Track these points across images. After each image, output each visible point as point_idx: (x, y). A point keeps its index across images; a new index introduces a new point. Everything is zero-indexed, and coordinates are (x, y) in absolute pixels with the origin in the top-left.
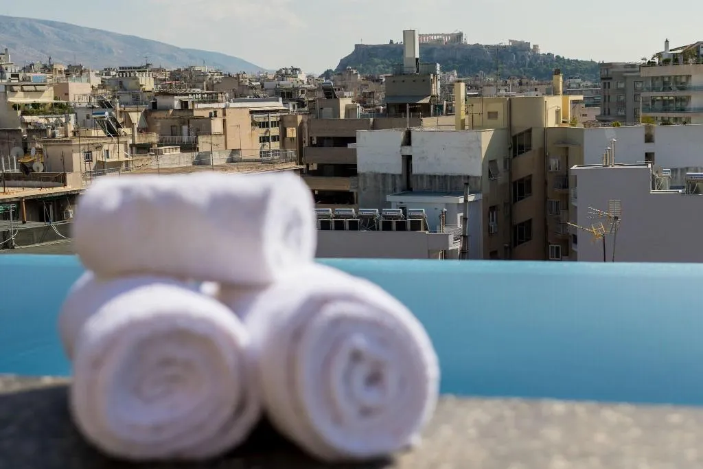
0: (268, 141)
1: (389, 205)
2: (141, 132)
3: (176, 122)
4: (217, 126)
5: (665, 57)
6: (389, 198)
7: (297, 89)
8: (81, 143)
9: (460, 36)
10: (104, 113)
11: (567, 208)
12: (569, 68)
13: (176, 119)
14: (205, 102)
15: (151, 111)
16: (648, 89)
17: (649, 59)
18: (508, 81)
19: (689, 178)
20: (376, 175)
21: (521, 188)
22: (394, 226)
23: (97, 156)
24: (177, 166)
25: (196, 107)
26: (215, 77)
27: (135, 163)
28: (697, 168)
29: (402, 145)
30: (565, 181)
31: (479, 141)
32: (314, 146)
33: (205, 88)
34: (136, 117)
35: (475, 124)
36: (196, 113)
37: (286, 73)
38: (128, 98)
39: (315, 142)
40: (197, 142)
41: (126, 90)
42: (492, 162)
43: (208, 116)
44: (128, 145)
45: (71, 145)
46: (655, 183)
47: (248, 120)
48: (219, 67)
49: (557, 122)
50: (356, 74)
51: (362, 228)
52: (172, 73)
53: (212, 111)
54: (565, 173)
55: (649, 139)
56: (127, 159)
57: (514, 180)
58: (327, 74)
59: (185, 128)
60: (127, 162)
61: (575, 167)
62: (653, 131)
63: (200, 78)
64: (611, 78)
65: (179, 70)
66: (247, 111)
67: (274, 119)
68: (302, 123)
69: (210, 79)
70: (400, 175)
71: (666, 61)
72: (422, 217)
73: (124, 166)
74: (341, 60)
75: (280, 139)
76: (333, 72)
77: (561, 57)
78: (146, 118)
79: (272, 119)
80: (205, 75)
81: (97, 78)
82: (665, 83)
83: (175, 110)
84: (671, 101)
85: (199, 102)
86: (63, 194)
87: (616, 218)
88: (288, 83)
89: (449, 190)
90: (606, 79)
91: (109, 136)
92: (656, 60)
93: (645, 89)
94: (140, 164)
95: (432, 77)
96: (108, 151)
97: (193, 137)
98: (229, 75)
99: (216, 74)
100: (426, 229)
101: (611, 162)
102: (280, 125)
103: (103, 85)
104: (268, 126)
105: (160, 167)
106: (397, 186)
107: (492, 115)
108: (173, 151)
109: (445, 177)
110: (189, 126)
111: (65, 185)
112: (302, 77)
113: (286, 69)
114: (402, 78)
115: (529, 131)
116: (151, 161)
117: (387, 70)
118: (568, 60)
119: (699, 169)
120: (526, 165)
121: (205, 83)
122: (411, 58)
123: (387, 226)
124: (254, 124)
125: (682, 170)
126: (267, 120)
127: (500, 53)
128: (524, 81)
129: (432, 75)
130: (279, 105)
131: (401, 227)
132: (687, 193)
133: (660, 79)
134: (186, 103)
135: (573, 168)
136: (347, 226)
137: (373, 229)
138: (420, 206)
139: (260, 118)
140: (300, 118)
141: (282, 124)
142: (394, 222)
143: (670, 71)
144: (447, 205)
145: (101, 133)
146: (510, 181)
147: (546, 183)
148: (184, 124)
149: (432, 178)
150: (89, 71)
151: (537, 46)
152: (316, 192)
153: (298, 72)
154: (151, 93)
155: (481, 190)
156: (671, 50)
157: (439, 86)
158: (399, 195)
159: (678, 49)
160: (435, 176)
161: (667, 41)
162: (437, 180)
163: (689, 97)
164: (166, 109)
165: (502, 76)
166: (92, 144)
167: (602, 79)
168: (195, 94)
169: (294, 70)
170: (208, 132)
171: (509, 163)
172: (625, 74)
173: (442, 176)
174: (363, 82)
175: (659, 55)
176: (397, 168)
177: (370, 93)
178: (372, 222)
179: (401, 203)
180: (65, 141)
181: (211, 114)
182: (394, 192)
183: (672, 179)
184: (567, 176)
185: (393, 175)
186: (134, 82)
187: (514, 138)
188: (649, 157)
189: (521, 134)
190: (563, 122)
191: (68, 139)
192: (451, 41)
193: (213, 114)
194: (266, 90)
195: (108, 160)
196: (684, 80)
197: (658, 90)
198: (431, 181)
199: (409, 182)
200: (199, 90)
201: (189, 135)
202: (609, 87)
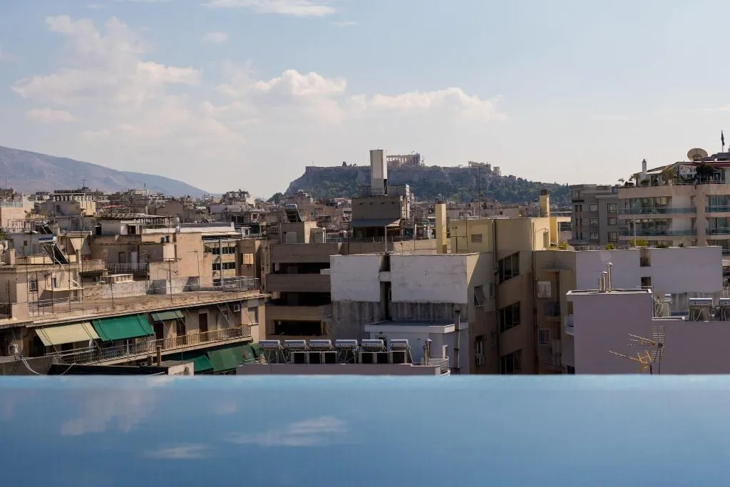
0: (219, 269)
1: (368, 335)
2: (85, 259)
3: (124, 248)
4: (168, 251)
5: (643, 178)
6: (368, 328)
7: (248, 213)
8: (29, 270)
9: (417, 158)
10: (52, 238)
11: (559, 338)
12: (532, 190)
13: (125, 245)
14: (151, 227)
15: (94, 237)
16: (626, 212)
17: (627, 180)
18: (472, 204)
19: (693, 304)
20: (352, 304)
21: (508, 317)
22: (375, 358)
23: (44, 285)
24: (130, 296)
25: (144, 232)
26: (157, 201)
27: (84, 292)
28: (696, 293)
29: (380, 271)
30: (556, 307)
31: (464, 265)
32: (277, 273)
33: (147, 212)
34: (78, 243)
35: (458, 248)
36: (144, 239)
37: (234, 197)
38: (67, 223)
39: (277, 268)
40: (147, 269)
41: (63, 215)
42: (478, 289)
43: (160, 241)
44: (78, 273)
45: (16, 273)
46: (656, 309)
47: (200, 246)
48: (159, 191)
49: (545, 245)
50: (309, 197)
51: (340, 361)
52: (110, 197)
53: (164, 236)
54: (556, 300)
55: (645, 263)
56: (75, 288)
57: (501, 307)
58: (277, 197)
59: (134, 255)
60: (76, 292)
61: (569, 293)
62: (648, 255)
63: (143, 202)
64: (583, 201)
65: (118, 194)
66: (199, 237)
67: (226, 245)
68: (260, 248)
69: (152, 203)
70: (379, 304)
71: (645, 183)
72: (405, 348)
73: (72, 295)
74: (291, 183)
75: (237, 265)
76: (282, 196)
77: (524, 179)
78: (89, 244)
79: (223, 245)
80: (146, 199)
81: (30, 202)
82: (643, 205)
83: (121, 235)
84: (651, 224)
85: (147, 227)
86: (8, 327)
87: (660, 345)
88: (235, 207)
89: (432, 319)
90: (578, 202)
91: (57, 263)
92: (634, 181)
93: (623, 212)
94: (90, 294)
95: (401, 200)
96: (55, 279)
97: (143, 264)
98: (173, 199)
99: (158, 198)
100: (410, 361)
101: (607, 286)
102: (236, 252)
103: (36, 210)
104: (219, 253)
105: (114, 297)
106: (375, 316)
107: (477, 238)
108: (125, 280)
109: (428, 304)
110: (138, 253)
111: (10, 317)
112: (250, 201)
113: (233, 193)
114: (370, 200)
115: (517, 255)
116: (102, 290)
117: (340, 193)
118: (531, 182)
119: (698, 294)
120: (513, 291)
121: (147, 208)
122: (378, 180)
123: (367, 359)
124: (207, 250)
125: (681, 295)
126: (218, 246)
127: (459, 175)
128: (489, 204)
129: (402, 197)
130: (230, 230)
131: (383, 359)
132: (691, 319)
133: (638, 201)
134: (133, 228)
135: (568, 294)
136: (324, 359)
137: (352, 362)
138: (402, 336)
139: (212, 244)
140: (258, 243)
141: (239, 250)
142: (375, 353)
143: (649, 192)
144: (431, 335)
145: (48, 260)
146: (497, 310)
147: (535, 311)
148: (133, 250)
149: (413, 306)
150: (21, 196)
151: (499, 168)
152: (280, 323)
153: (246, 195)
154: (92, 218)
155: (467, 319)
156: (649, 171)
157: (408, 209)
158: (377, 324)
159: (657, 169)
160: (417, 304)
161: (644, 162)
162: (419, 308)
163: (670, 220)
164: (112, 235)
165: (463, 199)
166: (41, 272)
167: (574, 201)
168: (141, 218)
169: (242, 194)
170: (160, 259)
171: (495, 289)
172: (597, 197)
173: (424, 304)
174: (317, 206)
175: (637, 176)
176: (375, 295)
177: (327, 217)
178: (350, 354)
179: (381, 333)
180: (9, 269)
181: (162, 239)
182: (372, 321)
183: (672, 305)
184: (558, 302)
185: (371, 303)
186: (74, 206)
187: (501, 262)
188: (645, 281)
189: (509, 258)
190: (552, 245)
191: (11, 266)
192: (407, 163)
193: (165, 240)
194: (214, 214)
195: (55, 290)
196: (664, 202)
197: (636, 212)
198: (412, 309)
199: (387, 310)
200: (142, 215)
201: (139, 262)
202: (581, 210)
